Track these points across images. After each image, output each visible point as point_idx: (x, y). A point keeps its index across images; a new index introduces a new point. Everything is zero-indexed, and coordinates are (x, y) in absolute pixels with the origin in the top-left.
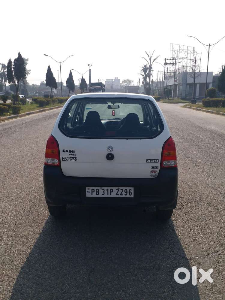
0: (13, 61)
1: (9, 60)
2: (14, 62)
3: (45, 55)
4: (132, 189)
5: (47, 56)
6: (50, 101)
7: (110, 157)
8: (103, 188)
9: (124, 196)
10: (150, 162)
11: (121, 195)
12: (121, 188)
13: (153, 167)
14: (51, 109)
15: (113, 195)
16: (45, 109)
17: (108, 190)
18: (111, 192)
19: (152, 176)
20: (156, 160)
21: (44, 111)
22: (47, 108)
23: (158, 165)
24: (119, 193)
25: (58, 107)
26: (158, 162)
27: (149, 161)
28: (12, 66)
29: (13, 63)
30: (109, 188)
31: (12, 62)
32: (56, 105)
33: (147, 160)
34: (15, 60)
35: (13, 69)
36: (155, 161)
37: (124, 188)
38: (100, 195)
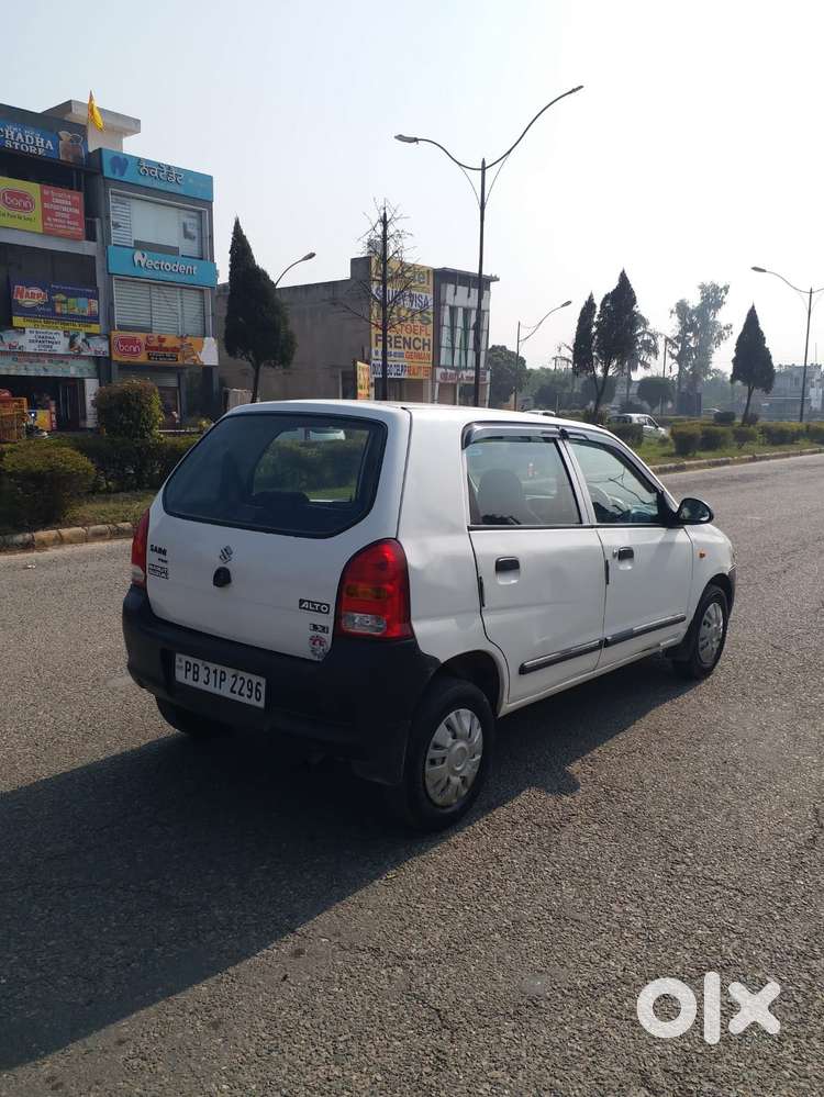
0: (598, 302)
1: (587, 299)
2: (603, 305)
3: (755, 269)
4: (263, 681)
5: (764, 271)
6: (724, 434)
7: (222, 578)
8: (208, 664)
9: (245, 700)
10: (308, 609)
11: (240, 694)
12: (241, 674)
13: (315, 627)
14: (717, 464)
15: (225, 691)
16: (686, 463)
17: (215, 672)
18: (221, 680)
19: (316, 654)
20: (322, 604)
21: (682, 468)
22: (700, 458)
23: (328, 621)
24: (236, 688)
25: (754, 459)
26: (328, 613)
27: (305, 605)
28: (593, 316)
29: (598, 309)
30: (220, 668)
31: (595, 306)
32: (747, 453)
33: (302, 602)
34: (607, 297)
35: (594, 329)
36: (318, 608)
37: (247, 677)
38: (200, 685)
